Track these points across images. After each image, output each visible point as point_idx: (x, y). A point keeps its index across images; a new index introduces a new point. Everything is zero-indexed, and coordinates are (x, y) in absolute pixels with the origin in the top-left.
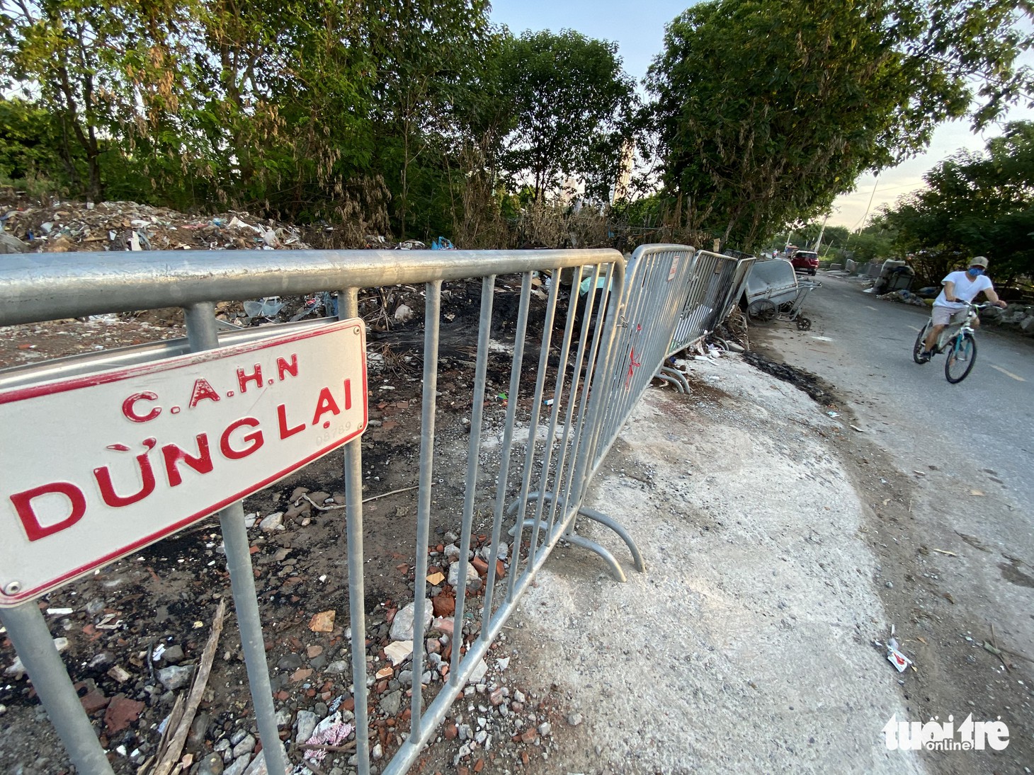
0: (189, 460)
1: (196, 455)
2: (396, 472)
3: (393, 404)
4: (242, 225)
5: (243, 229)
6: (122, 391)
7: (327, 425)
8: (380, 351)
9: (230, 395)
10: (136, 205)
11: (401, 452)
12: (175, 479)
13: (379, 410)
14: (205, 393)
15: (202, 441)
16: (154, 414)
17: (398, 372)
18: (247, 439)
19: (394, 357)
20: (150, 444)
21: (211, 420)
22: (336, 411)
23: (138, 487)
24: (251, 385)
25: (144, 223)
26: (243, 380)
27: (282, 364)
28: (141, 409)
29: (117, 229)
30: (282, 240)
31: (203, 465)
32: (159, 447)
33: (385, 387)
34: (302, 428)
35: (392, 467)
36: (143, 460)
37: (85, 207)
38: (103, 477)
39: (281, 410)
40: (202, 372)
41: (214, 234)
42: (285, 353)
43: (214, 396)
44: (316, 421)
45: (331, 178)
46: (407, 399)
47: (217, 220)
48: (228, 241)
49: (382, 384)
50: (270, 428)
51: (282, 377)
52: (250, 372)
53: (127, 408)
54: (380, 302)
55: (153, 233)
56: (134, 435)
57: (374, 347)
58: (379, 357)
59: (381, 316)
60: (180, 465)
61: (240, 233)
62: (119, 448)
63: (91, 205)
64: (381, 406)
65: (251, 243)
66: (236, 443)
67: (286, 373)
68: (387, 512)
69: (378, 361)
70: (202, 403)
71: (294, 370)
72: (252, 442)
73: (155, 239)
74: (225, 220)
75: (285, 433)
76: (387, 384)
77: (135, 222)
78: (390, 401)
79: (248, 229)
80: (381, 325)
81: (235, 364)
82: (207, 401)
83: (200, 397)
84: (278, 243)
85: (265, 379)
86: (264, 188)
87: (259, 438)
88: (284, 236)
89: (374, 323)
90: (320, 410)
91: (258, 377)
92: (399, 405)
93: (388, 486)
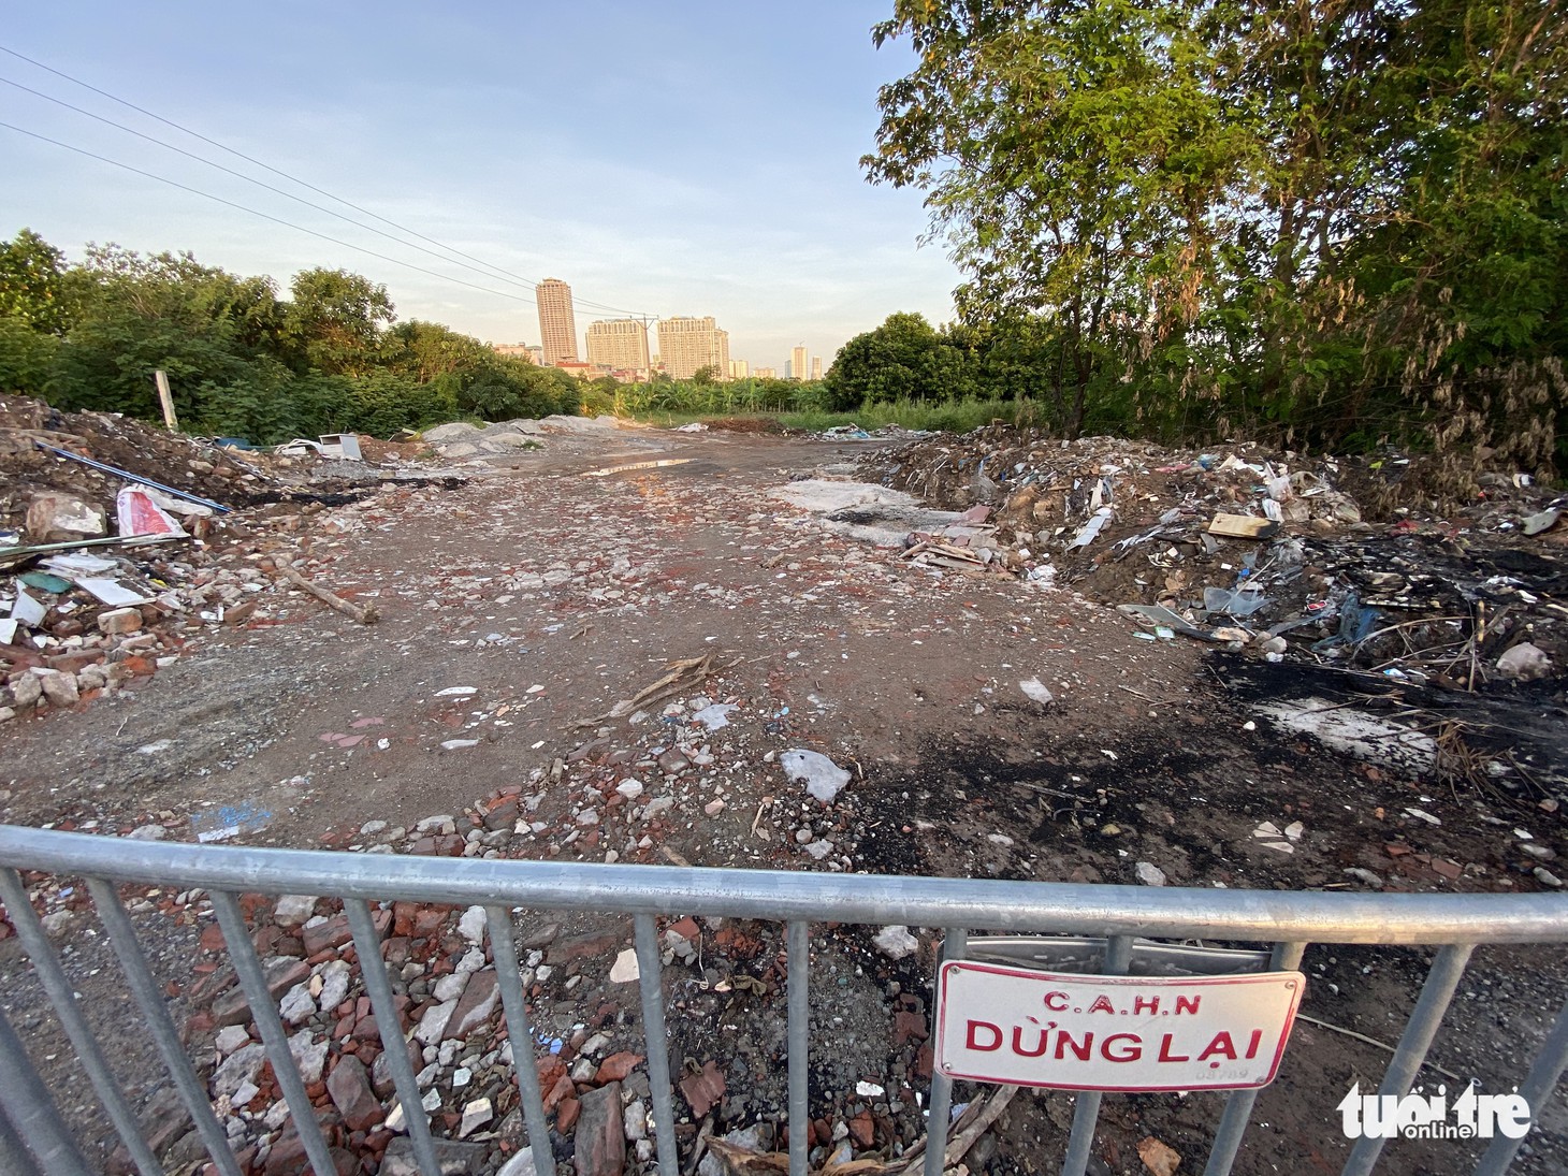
0: (1074, 1046)
1: (1081, 1045)
2: (1378, 999)
3: (1425, 858)
4: (1239, 465)
5: (1239, 472)
6: (1050, 987)
7: (1215, 1065)
8: (1432, 732)
9: (1124, 1012)
10: (1112, 440)
11: (1403, 964)
12: (1059, 1054)
13: (1387, 855)
14: (1104, 1005)
15: (1089, 1038)
16: (1063, 1008)
17: (1462, 790)
18: (1126, 1050)
19: (1464, 754)
20: (1053, 1025)
21: (1102, 1026)
22: (1231, 1055)
23: (1034, 1048)
24: (1145, 1011)
25: (1114, 469)
26: (1139, 1005)
27: (1182, 1002)
28: (1056, 1002)
29: (1084, 477)
30: (1297, 490)
31: (1083, 1054)
32: (1057, 1029)
33: (1418, 813)
34: (1185, 1059)
35: (1373, 983)
36: (1044, 1034)
37: (1059, 445)
38: (1017, 1032)
39: (1167, 1039)
40: (1108, 991)
41: (1194, 481)
42: (1190, 994)
43: (1110, 1010)
44: (1203, 1057)
45: (1434, 374)
46: (1462, 860)
47: (1205, 457)
48: (1212, 491)
49: (1415, 803)
50: (1150, 1049)
51: (1178, 1011)
52: (1147, 1000)
53: (1048, 999)
54: (1468, 629)
55: (1120, 481)
56: (1045, 1016)
57: (1420, 719)
58: (1426, 743)
59: (1461, 657)
60: (1067, 1047)
61: (1234, 478)
62: (1033, 1020)
63: (1066, 443)
64: (1395, 851)
65: (1245, 495)
66: (1115, 1049)
67: (1184, 1009)
68: (1334, 1064)
69: (1422, 753)
70: (1098, 1012)
71: (1193, 1009)
72: (1130, 1054)
73: (1120, 488)
74: (1217, 456)
75: (1164, 1057)
76: (1426, 808)
77: (1104, 468)
78: (1419, 847)
79: (1246, 472)
80: (1456, 676)
81: (1135, 992)
82: (1103, 1012)
83: (1100, 1007)
84: (1290, 494)
85: (1160, 1009)
86: (1292, 402)
87: (1137, 1054)
88: (1303, 483)
89: (1441, 668)
90: (1212, 1049)
91: (1154, 1007)
92: (1438, 864)
93: (1351, 1016)
